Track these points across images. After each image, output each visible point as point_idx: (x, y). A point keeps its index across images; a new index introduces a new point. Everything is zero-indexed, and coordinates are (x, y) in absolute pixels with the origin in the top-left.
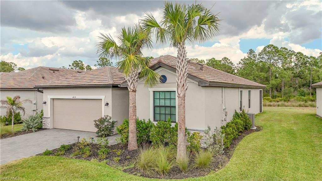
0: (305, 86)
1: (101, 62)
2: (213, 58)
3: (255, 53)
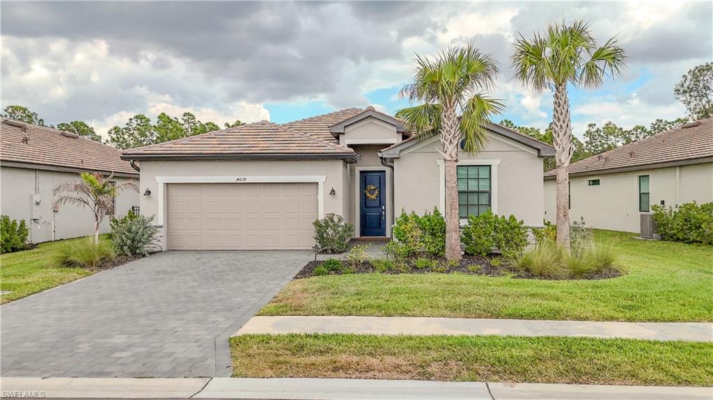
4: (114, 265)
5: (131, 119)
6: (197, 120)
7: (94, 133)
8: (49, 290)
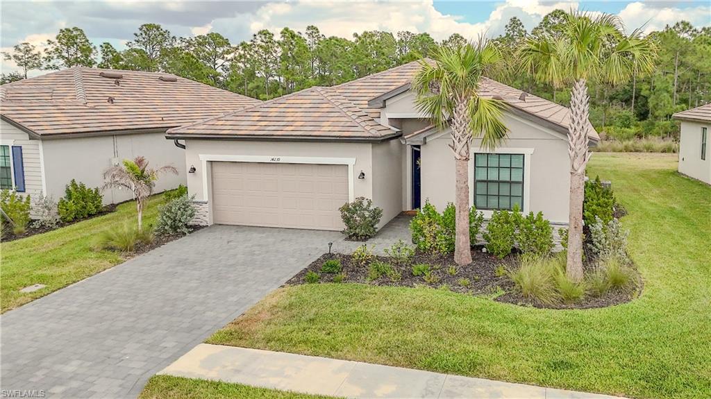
0: (614, 101)
1: (144, 35)
2: (425, 34)
3: (523, 26)
4: (152, 248)
5: (255, 35)
6: (321, 34)
7: (229, 44)
8: (75, 284)
